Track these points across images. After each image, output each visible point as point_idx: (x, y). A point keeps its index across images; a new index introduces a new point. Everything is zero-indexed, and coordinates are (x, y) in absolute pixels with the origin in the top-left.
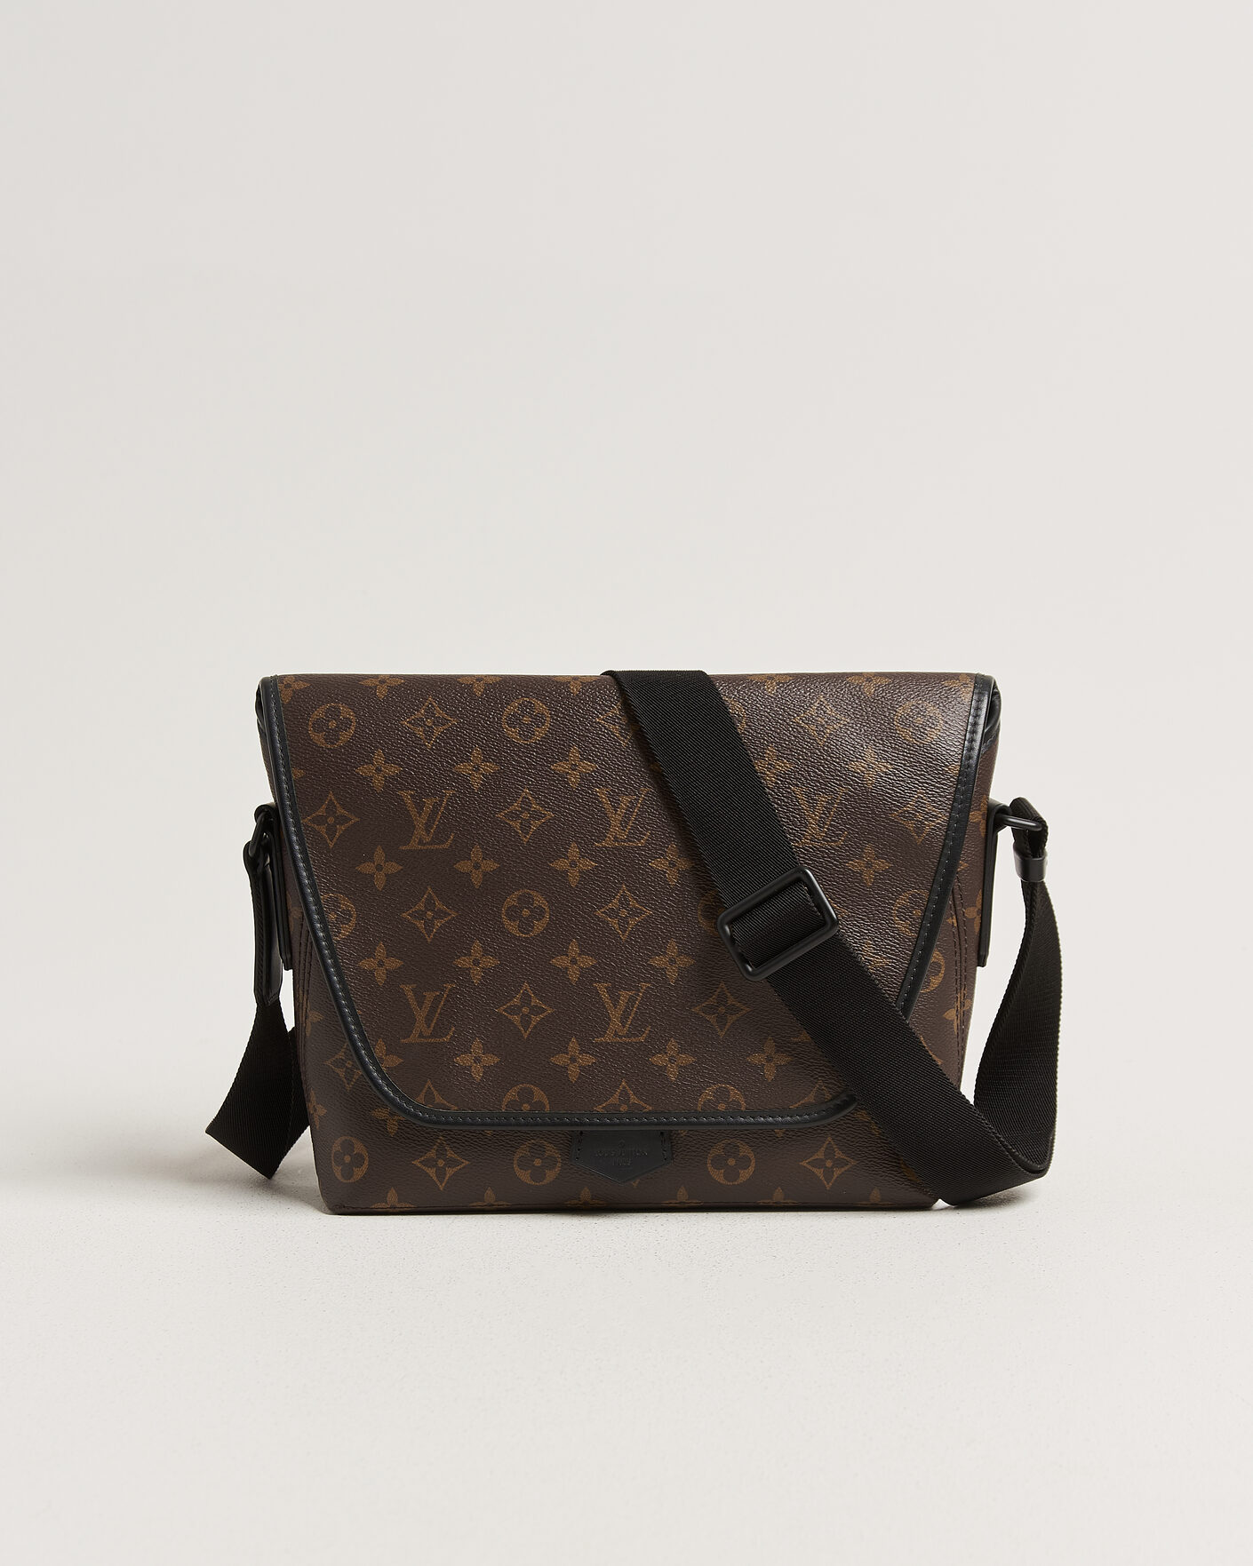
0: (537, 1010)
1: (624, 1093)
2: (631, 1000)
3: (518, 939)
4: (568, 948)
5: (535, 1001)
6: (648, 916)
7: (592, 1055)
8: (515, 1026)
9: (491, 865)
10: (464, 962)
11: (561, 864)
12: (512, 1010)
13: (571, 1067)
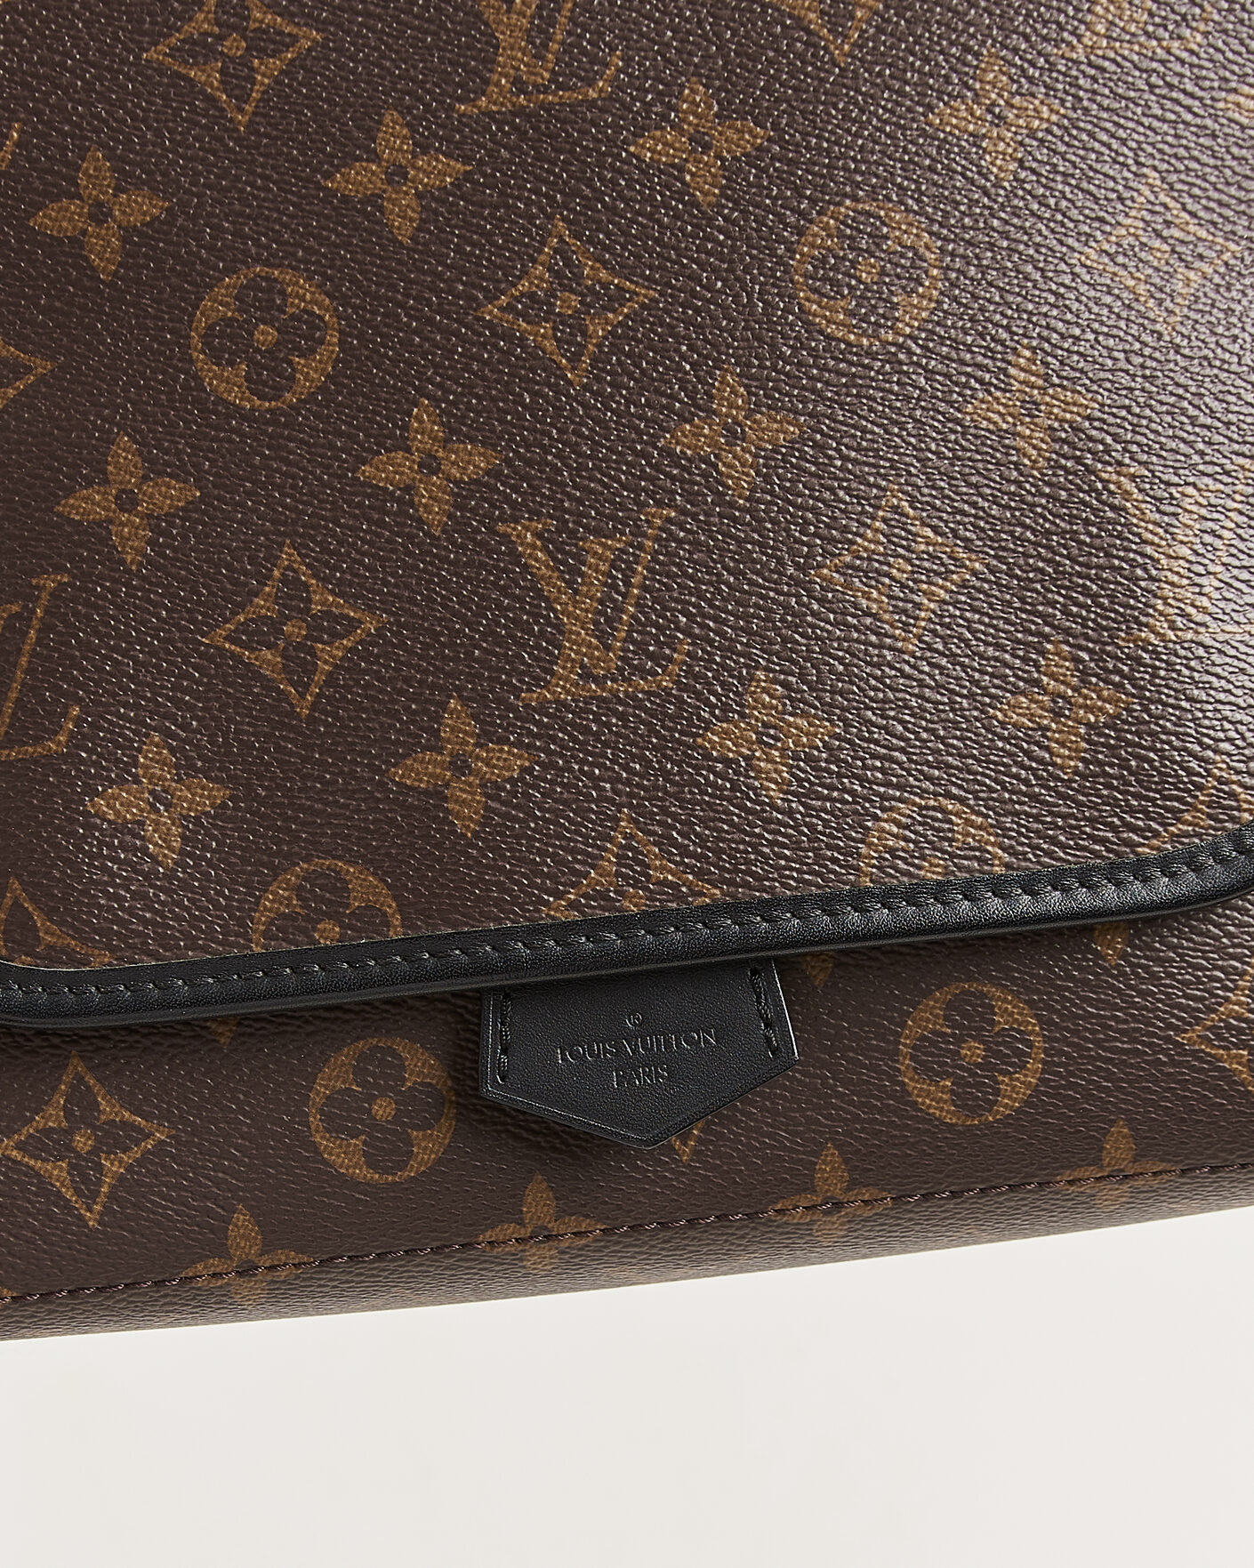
0: (333, 626)
1: (630, 857)
2: (623, 564)
3: (246, 417)
4: (405, 428)
5: (322, 599)
6: (643, 306)
7: (518, 744)
8: (268, 685)
9: (142, 207)
10: (88, 504)
11: (358, 179)
12: (255, 635)
13: (458, 790)
